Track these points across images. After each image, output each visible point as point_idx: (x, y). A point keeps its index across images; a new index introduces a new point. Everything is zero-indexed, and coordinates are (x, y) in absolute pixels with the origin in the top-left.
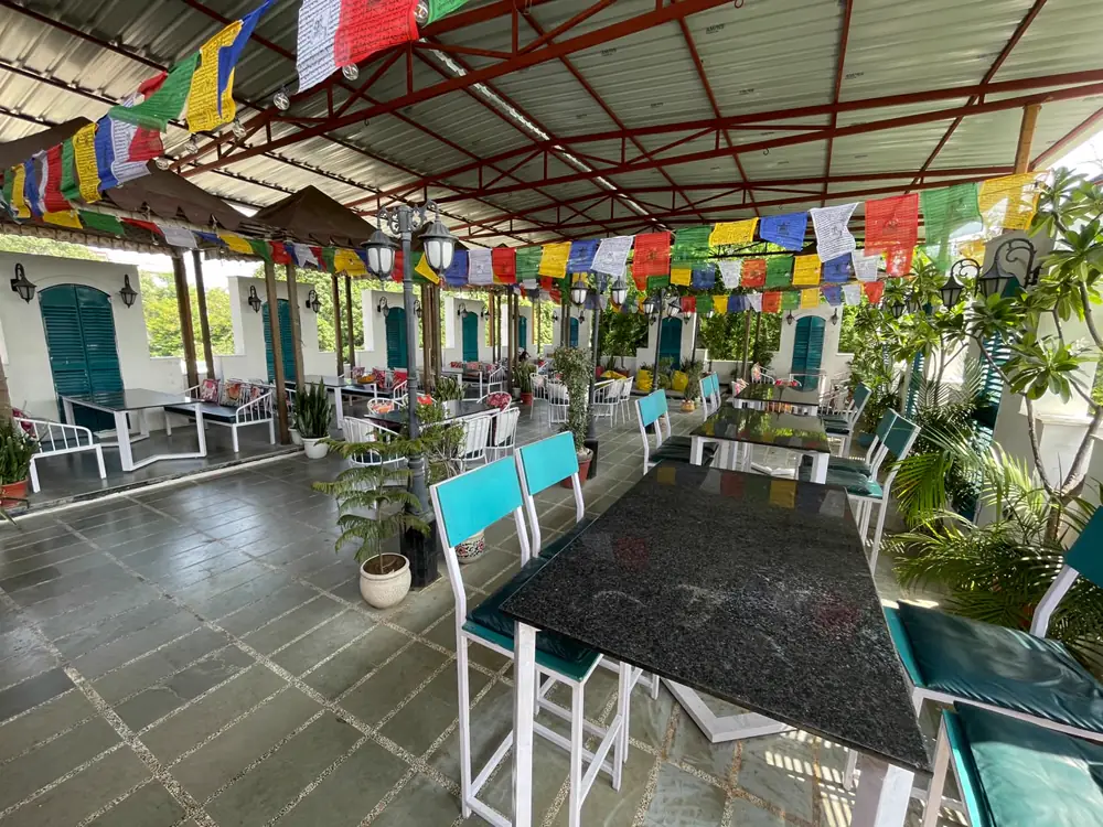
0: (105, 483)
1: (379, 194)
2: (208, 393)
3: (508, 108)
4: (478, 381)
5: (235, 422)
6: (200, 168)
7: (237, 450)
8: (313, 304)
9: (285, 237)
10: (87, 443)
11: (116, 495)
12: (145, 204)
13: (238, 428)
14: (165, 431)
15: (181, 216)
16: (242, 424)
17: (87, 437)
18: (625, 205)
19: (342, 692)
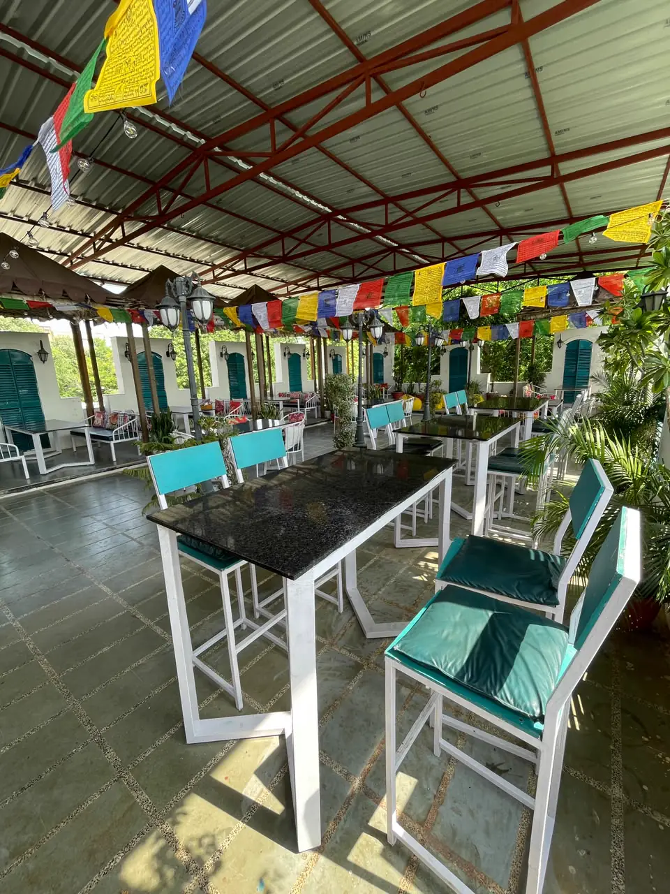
0: (29, 482)
1: (214, 267)
2: (98, 421)
3: (293, 191)
4: (297, 406)
5: (112, 440)
6: (85, 260)
7: (114, 459)
8: (171, 354)
9: (139, 306)
10: (16, 455)
11: (35, 489)
12: (41, 290)
13: (114, 444)
14: (72, 449)
15: (65, 296)
16: (117, 441)
17: (15, 451)
18: (408, 258)
19: (140, 601)
